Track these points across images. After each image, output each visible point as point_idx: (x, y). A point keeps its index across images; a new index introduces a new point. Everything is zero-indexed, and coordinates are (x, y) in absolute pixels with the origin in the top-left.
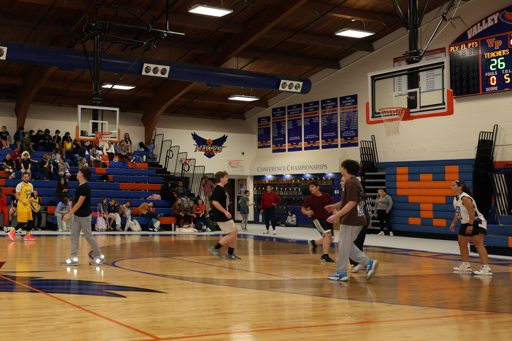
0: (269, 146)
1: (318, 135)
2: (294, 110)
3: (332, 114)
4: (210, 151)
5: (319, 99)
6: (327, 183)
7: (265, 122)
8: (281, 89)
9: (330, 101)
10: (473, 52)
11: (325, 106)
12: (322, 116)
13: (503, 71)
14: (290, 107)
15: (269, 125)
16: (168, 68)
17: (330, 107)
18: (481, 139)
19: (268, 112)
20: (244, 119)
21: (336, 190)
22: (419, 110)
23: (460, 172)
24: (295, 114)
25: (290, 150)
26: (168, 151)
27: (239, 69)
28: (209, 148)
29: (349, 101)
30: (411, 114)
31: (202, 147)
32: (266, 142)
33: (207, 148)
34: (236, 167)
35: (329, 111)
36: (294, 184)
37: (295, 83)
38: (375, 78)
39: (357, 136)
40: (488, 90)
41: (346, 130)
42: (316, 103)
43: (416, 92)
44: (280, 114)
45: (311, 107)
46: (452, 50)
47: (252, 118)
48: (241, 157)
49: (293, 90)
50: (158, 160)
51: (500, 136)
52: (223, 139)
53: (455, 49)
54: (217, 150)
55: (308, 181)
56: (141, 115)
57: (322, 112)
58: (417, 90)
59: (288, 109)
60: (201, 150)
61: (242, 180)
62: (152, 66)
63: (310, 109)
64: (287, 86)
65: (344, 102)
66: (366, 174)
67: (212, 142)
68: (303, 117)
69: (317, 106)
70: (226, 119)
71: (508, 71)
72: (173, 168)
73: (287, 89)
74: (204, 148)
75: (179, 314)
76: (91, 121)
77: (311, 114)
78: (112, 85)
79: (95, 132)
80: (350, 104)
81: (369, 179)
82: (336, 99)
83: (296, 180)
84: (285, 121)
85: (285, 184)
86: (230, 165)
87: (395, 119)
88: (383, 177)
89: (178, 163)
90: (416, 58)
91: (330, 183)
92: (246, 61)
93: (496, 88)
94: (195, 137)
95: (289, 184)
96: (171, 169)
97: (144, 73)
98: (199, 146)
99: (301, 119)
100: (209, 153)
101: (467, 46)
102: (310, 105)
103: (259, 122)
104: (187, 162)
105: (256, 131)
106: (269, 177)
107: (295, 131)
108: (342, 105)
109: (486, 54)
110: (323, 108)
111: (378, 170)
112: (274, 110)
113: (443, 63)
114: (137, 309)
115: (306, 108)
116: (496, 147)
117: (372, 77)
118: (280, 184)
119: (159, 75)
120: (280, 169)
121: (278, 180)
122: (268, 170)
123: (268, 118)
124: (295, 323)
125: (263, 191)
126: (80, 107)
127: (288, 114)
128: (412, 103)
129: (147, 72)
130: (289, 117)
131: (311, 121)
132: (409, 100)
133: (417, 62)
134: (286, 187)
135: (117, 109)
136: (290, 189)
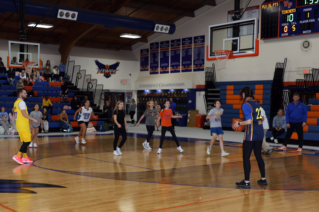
0: (148, 70)
1: (180, 63)
2: (164, 45)
3: (189, 49)
4: (107, 73)
5: (181, 37)
6: (184, 96)
7: (145, 52)
8: (155, 30)
9: (187, 39)
10: (275, 9)
11: (184, 43)
12: (182, 49)
13: (292, 23)
14: (162, 43)
15: (148, 55)
16: (76, 13)
17: (187, 43)
18: (277, 67)
19: (147, 46)
20: (131, 50)
21: (190, 100)
22: (238, 52)
23: (264, 89)
24: (165, 47)
25: (161, 73)
26: (78, 73)
27: (127, 15)
28: (107, 71)
29: (199, 40)
30: (234, 55)
31: (102, 70)
32: (146, 67)
33: (105, 71)
34: (125, 84)
35: (187, 46)
36: (164, 96)
37: (165, 27)
38: (213, 29)
39: (203, 64)
40: (282, 35)
41: (197, 60)
42: (179, 40)
43: (237, 39)
44: (155, 47)
45: (175, 43)
46: (263, 8)
47: (136, 50)
48: (129, 77)
49: (164, 31)
50: (70, 79)
51: (288, 65)
52: (117, 65)
53: (265, 7)
54: (112, 72)
55: (172, 94)
56: (58, 46)
57: (182, 47)
58: (238, 38)
59: (160, 44)
60: (101, 73)
61: (129, 93)
62: (65, 12)
63: (175, 44)
64: (160, 29)
65: (196, 40)
66: (208, 90)
67: (109, 67)
68: (170, 50)
69: (179, 42)
70: (119, 50)
71: (295, 23)
72: (81, 85)
73: (159, 31)
74: (104, 71)
75: (72, 206)
76: (19, 53)
77: (175, 48)
78: (35, 25)
79: (22, 61)
80: (200, 42)
81: (210, 93)
82: (191, 38)
83: (164, 94)
84: (158, 52)
85: (157, 96)
86: (122, 83)
87: (224, 58)
88: (218, 92)
89: (85, 81)
90: (238, 16)
91: (186, 96)
92: (132, 10)
93: (287, 34)
94: (97, 63)
95: (160, 96)
96: (80, 86)
97: (59, 17)
98: (100, 70)
99: (169, 51)
100: (107, 74)
101: (272, 5)
102: (175, 41)
103: (141, 53)
104: (91, 82)
105: (139, 59)
106: (147, 91)
107: (165, 59)
108: (195, 42)
109: (282, 11)
110: (183, 44)
111: (216, 87)
112: (152, 44)
113: (254, 21)
114: (43, 203)
115: (172, 44)
116: (285, 73)
117: (211, 28)
118: (154, 96)
119: (70, 18)
120: (154, 86)
121: (153, 94)
122: (147, 87)
123: (147, 50)
124: (148, 208)
125: (143, 101)
126: (10, 42)
127: (161, 47)
128: (235, 47)
129: (61, 15)
130: (161, 50)
131: (175, 53)
132: (233, 45)
133: (239, 19)
134: (158, 98)
135: (39, 44)
136: (161, 100)
